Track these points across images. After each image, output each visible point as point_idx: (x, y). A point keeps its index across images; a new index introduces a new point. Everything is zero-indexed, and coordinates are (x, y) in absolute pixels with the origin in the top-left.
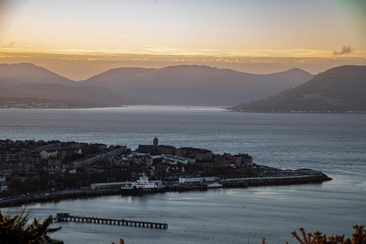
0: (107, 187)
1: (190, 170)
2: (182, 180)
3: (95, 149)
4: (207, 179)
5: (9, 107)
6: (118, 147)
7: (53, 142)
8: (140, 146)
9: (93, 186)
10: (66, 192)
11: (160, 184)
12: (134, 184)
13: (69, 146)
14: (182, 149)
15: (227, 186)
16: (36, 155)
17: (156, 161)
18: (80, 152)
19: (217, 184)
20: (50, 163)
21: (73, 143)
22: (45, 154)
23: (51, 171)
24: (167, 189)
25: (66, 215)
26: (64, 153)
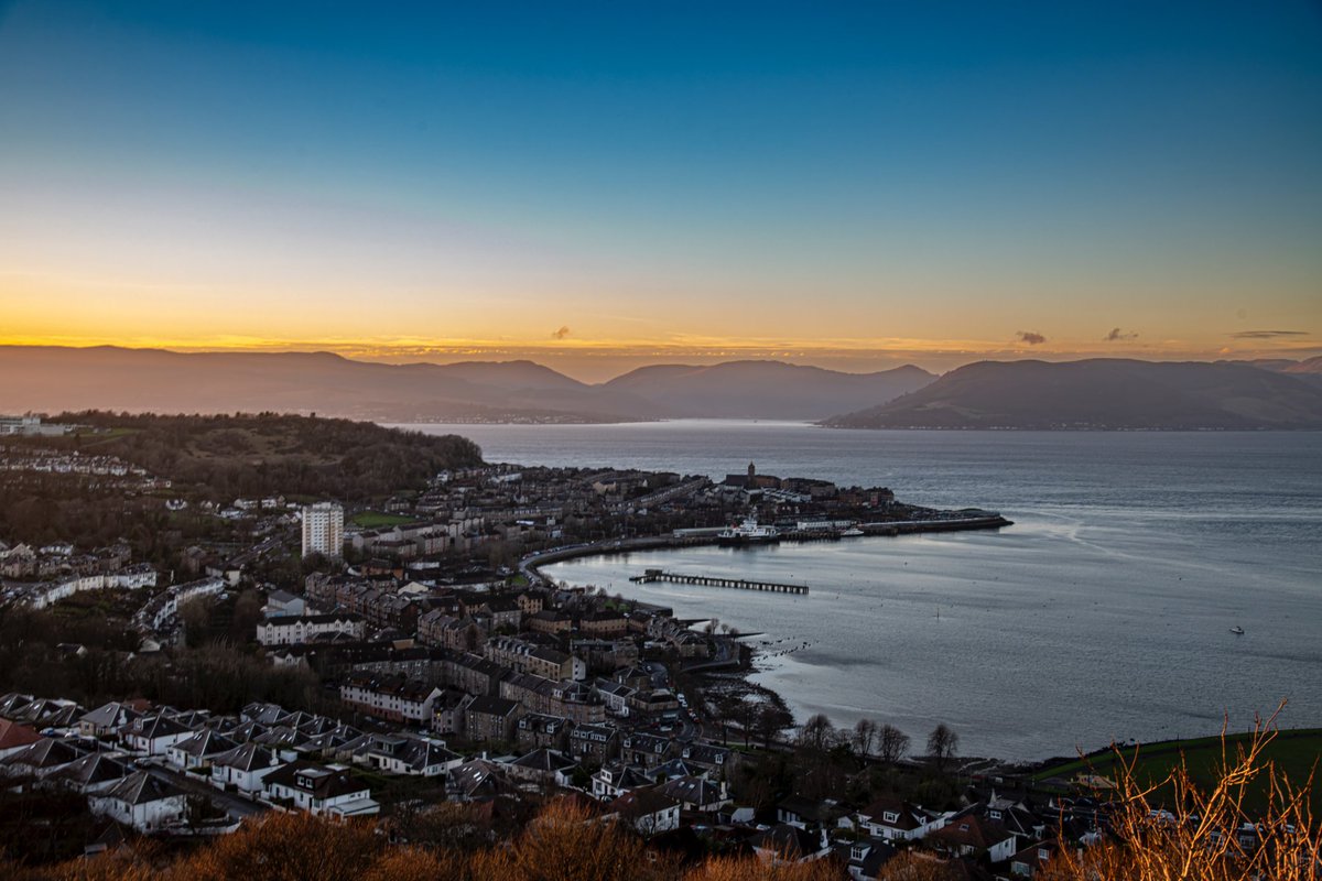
0: (698, 535)
1: (809, 511)
2: (802, 526)
3: (664, 480)
4: (838, 523)
5: (506, 422)
6: (697, 477)
7: (605, 470)
8: (728, 476)
9: (678, 533)
10: (641, 540)
11: (773, 531)
12: (735, 530)
13: (628, 476)
14: (791, 480)
15: (868, 533)
16: (587, 488)
17: (755, 499)
18: (645, 484)
19: (857, 532)
20: (608, 498)
21: (633, 471)
22: (599, 487)
23: (614, 511)
24: (784, 538)
25: (659, 573)
26: (624, 486)
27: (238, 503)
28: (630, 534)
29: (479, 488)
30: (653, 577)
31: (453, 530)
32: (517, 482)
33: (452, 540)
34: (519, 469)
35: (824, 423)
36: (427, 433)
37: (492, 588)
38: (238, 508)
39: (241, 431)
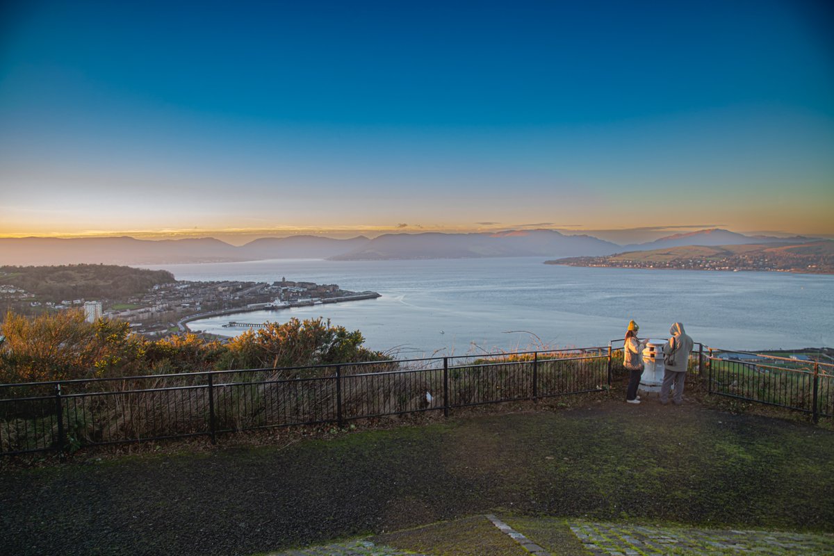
0: (257, 306)
1: (304, 295)
2: (300, 301)
3: (249, 285)
4: (314, 299)
5: (200, 263)
6: (262, 283)
7: (225, 282)
8: (275, 282)
9: (249, 306)
10: (234, 310)
11: (287, 303)
12: (272, 304)
13: (234, 284)
14: (299, 283)
15: (325, 303)
16: (215, 289)
17: (284, 291)
18: (240, 287)
19: (319, 302)
20: (224, 293)
21: (236, 282)
22: (220, 289)
23: (225, 298)
24: (291, 306)
25: (234, 323)
26: (231, 288)
27: (63, 302)
28: (230, 308)
29: (170, 291)
30: (232, 324)
31: (153, 309)
32: (187, 288)
33: (152, 314)
34: (190, 282)
35: (328, 259)
36: (151, 269)
37: (157, 333)
38: (63, 305)
39: (70, 272)
